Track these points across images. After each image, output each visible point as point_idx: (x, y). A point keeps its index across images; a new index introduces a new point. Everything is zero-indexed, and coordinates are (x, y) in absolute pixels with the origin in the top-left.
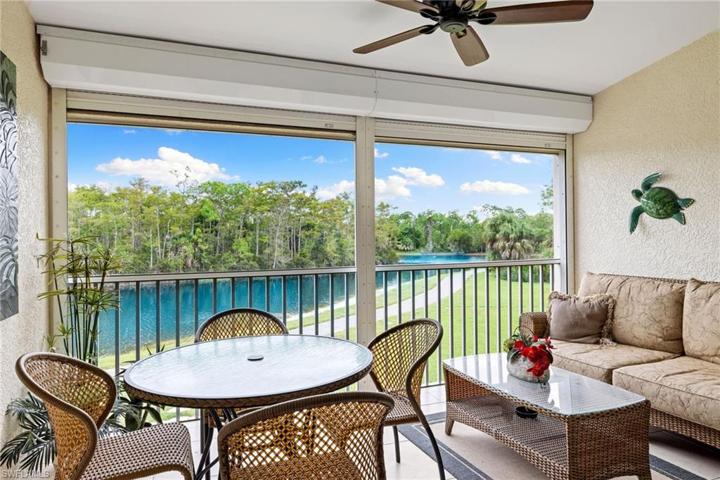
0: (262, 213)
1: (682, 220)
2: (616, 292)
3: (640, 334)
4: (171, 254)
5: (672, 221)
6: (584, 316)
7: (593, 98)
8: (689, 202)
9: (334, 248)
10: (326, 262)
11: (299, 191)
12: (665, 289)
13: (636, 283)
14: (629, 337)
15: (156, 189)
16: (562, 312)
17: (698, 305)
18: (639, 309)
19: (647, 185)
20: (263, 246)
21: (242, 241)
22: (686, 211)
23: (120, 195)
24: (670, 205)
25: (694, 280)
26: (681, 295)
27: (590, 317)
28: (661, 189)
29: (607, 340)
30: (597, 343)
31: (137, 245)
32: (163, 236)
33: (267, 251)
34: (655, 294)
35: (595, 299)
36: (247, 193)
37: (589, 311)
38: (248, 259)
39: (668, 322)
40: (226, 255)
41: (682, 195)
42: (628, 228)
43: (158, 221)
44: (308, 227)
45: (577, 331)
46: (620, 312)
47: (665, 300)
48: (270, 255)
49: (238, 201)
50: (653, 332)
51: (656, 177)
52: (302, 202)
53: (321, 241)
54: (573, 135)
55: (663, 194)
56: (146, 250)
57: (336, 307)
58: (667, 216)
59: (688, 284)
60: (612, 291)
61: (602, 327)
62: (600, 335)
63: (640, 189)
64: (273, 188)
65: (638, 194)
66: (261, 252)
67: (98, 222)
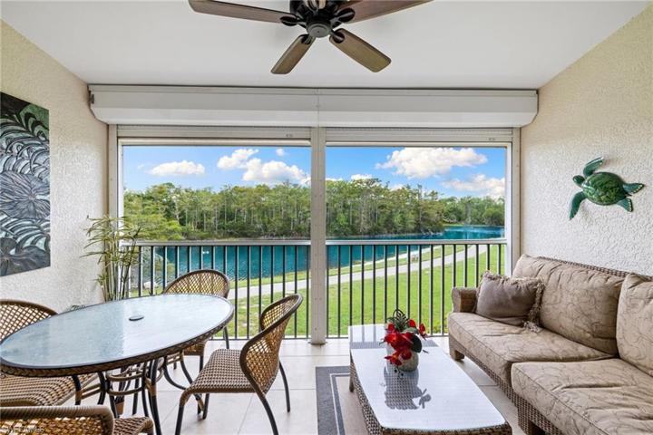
0: (354, 198)
1: (630, 207)
2: (545, 278)
3: (567, 323)
4: (302, 222)
5: (617, 208)
6: (510, 297)
7: (538, 91)
8: (638, 187)
9: (399, 220)
10: (393, 229)
11: (377, 184)
12: (598, 281)
13: (567, 270)
14: (555, 325)
15: (296, 185)
16: (489, 291)
17: (634, 306)
18: (567, 299)
19: (589, 171)
20: (354, 219)
21: (342, 215)
22: (634, 198)
23: (277, 189)
24: (615, 190)
25: (634, 275)
26: (617, 290)
27: (516, 299)
28: (604, 173)
29: (532, 324)
30: (521, 325)
31: (285, 216)
32: (298, 211)
33: (357, 221)
34: (586, 285)
35: (524, 281)
36: (345, 186)
37: (515, 293)
38: (345, 226)
39: (598, 317)
40: (332, 223)
41: (629, 178)
42: (569, 214)
43: (296, 202)
44: (382, 207)
45: (500, 311)
46: (548, 298)
47: (596, 293)
48: (358, 224)
49: (340, 192)
50: (580, 325)
51: (600, 163)
52: (379, 191)
53: (391, 216)
54: (520, 128)
55: (606, 179)
56: (289, 219)
57: (400, 257)
58: (610, 202)
59: (626, 279)
60: (543, 276)
61: (529, 309)
62: (526, 318)
63: (582, 175)
64: (361, 183)
65: (579, 180)
66: (353, 222)
67: (266, 204)
